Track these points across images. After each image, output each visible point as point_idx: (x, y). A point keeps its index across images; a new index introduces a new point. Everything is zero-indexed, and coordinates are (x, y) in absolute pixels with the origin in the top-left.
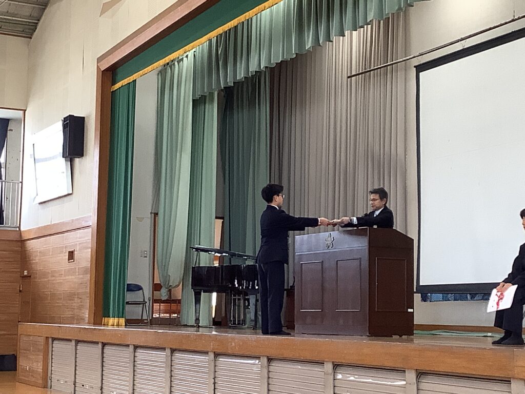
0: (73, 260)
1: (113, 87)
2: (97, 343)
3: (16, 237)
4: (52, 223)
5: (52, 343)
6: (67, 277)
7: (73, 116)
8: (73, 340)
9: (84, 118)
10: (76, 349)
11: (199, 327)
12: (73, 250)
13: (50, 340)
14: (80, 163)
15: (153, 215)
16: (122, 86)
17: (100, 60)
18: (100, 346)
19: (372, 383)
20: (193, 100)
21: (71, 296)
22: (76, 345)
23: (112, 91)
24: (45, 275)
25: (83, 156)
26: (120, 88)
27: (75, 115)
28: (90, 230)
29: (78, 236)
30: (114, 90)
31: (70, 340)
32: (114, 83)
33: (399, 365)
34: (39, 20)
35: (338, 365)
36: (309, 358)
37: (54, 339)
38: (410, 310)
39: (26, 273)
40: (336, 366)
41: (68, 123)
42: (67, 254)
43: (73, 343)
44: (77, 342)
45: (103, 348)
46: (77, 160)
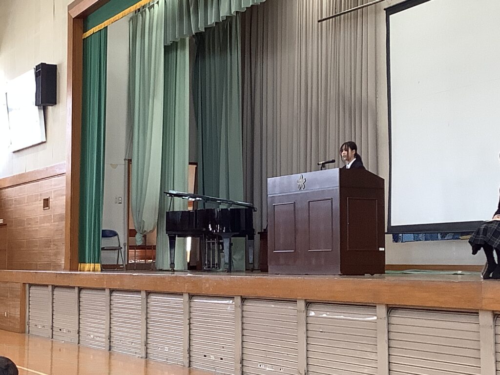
0: (48, 208)
1: (84, 34)
2: (73, 288)
4: (27, 172)
5: (29, 290)
6: (43, 225)
7: (45, 64)
8: (50, 285)
9: (56, 66)
10: (53, 294)
11: (174, 271)
12: (48, 197)
13: (27, 286)
14: (53, 111)
15: (127, 161)
16: (93, 33)
17: (70, 7)
18: (76, 290)
19: (344, 319)
20: (165, 46)
21: (48, 243)
22: (53, 291)
23: (83, 38)
24: (21, 222)
25: (56, 104)
26: (91, 35)
27: (47, 63)
28: (64, 177)
29: (53, 183)
30: (86, 37)
31: (47, 286)
32: (85, 31)
33: (370, 301)
35: (311, 303)
36: (282, 296)
37: (31, 285)
38: (381, 249)
39: (2, 221)
40: (308, 304)
41: (40, 71)
42: (42, 201)
43: (50, 288)
44: (54, 287)
45: (79, 293)
46: (50, 108)
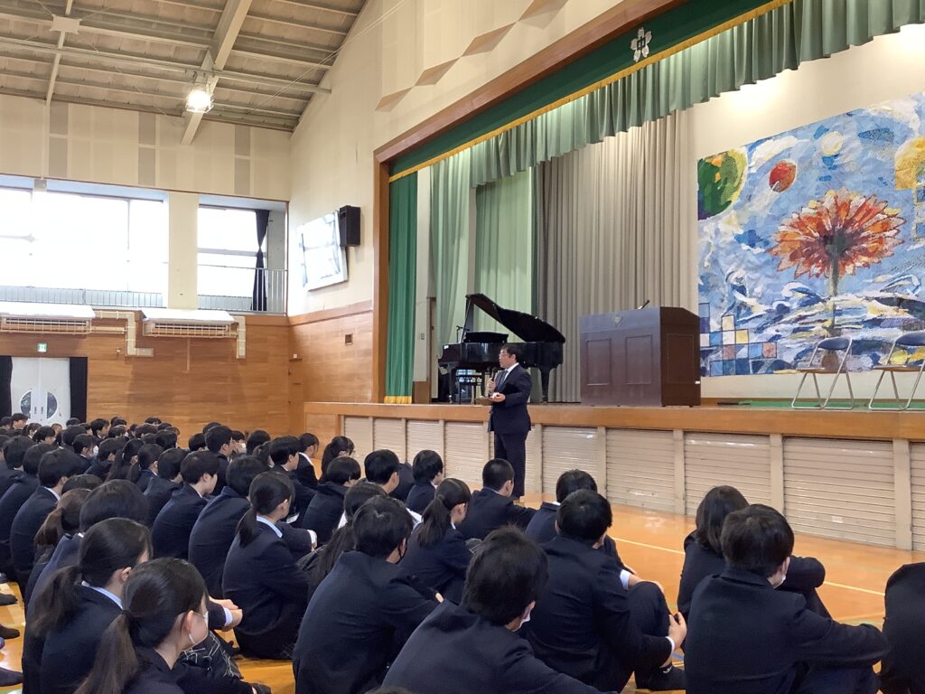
0: (350, 343)
1: (391, 178)
2: (400, 419)
3: (283, 323)
4: (326, 308)
5: (345, 421)
6: (344, 360)
7: (349, 206)
8: (370, 417)
9: (359, 208)
10: (374, 425)
12: (351, 333)
13: (342, 418)
14: (356, 252)
15: (430, 299)
16: (402, 177)
17: (376, 152)
18: (404, 421)
22: (374, 422)
23: (390, 181)
25: (359, 244)
26: (399, 179)
27: (351, 206)
28: (370, 314)
29: (357, 320)
30: (392, 181)
31: (367, 417)
32: (391, 174)
33: (763, 431)
34: (301, 113)
35: (689, 432)
36: (655, 426)
37: (346, 416)
39: (295, 356)
41: (343, 213)
42: (344, 337)
43: (371, 419)
44: (375, 418)
45: (406, 424)
46: (352, 249)
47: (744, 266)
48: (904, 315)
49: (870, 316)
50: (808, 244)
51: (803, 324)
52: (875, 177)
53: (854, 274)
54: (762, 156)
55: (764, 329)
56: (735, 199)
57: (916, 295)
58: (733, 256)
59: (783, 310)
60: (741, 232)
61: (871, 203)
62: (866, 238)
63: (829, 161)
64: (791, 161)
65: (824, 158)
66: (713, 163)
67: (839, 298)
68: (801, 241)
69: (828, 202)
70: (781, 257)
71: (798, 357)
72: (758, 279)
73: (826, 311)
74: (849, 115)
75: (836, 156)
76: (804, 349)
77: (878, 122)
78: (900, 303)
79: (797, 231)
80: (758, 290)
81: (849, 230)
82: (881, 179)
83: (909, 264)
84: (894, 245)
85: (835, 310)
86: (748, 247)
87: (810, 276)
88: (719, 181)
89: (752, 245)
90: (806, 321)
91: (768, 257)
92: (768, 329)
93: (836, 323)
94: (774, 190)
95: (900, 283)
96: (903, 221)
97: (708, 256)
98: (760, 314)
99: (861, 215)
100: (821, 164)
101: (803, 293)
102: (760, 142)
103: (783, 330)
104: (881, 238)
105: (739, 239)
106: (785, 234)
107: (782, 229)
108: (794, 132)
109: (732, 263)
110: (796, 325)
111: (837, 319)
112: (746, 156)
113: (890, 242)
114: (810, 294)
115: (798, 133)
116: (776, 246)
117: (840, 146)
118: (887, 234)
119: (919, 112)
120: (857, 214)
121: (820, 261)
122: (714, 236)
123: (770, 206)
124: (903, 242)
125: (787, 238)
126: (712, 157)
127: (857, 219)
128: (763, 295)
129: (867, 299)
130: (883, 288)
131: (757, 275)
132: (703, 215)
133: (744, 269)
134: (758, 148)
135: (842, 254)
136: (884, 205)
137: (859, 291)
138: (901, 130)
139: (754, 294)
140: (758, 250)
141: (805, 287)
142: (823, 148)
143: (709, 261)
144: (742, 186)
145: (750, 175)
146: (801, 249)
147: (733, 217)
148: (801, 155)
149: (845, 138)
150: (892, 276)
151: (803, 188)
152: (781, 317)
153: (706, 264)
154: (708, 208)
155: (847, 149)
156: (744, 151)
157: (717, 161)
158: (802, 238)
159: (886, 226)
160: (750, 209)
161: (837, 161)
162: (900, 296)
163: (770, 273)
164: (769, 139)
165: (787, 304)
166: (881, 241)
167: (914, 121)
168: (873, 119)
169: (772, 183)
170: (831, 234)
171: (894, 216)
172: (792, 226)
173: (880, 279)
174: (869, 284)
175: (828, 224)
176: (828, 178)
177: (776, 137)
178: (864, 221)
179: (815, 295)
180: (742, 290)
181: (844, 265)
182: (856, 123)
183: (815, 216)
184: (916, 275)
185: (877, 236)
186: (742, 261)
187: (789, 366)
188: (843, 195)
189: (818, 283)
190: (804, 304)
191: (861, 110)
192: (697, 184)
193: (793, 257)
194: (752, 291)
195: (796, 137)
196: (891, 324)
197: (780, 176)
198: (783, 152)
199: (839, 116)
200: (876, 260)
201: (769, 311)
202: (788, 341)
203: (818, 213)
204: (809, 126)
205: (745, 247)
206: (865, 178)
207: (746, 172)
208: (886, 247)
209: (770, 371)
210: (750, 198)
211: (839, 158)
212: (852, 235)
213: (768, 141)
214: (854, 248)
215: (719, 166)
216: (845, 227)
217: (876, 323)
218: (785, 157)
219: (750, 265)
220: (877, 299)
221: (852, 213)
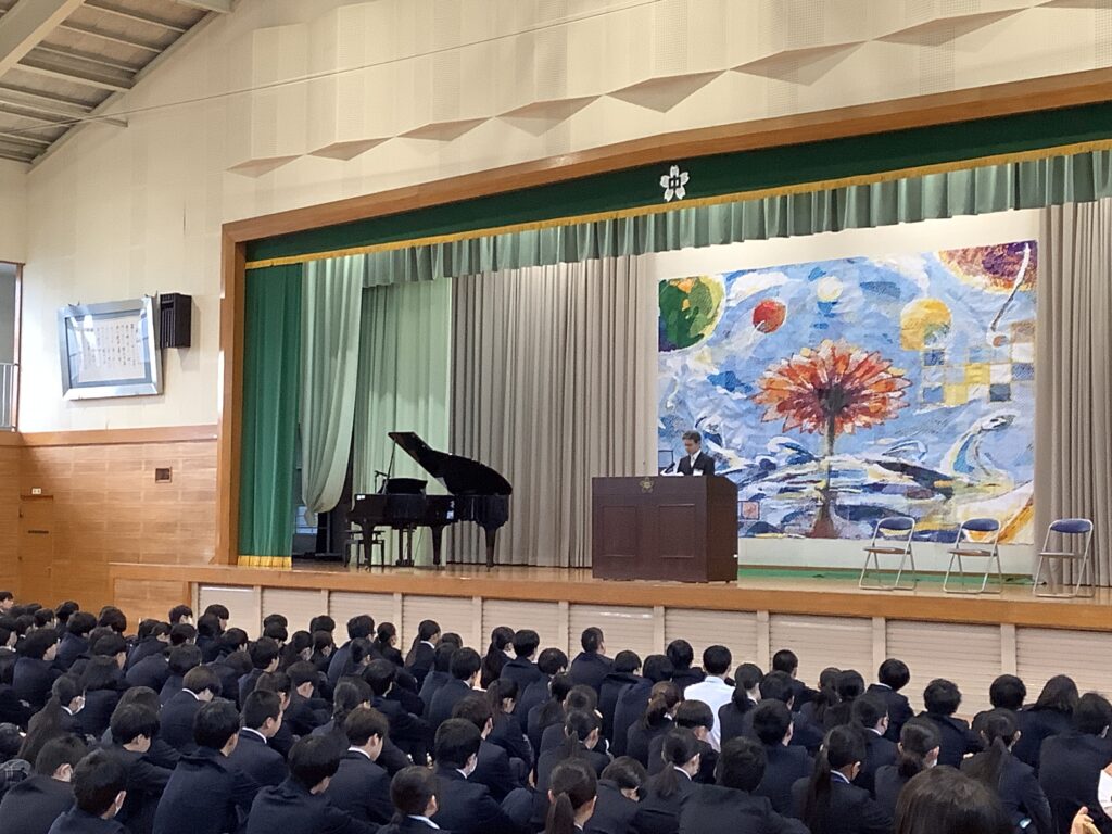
0: (167, 481)
2: (317, 590)
3: (8, 442)
5: (199, 590)
7: (178, 294)
8: (258, 585)
9: (191, 297)
10: (262, 598)
12: (167, 467)
13: (195, 587)
22: (263, 592)
24: (91, 496)
25: (191, 345)
29: (181, 450)
31: (248, 586)
39: (36, 492)
42: (154, 472)
43: (256, 589)
44: (262, 588)
47: (719, 412)
48: (907, 481)
49: (871, 480)
50: (800, 395)
51: (792, 483)
52: (878, 333)
53: (852, 433)
54: (743, 289)
55: (744, 485)
56: (709, 333)
57: (923, 463)
58: (705, 398)
59: (769, 466)
60: (716, 372)
61: (873, 360)
62: (867, 397)
63: (826, 307)
64: (779, 300)
65: (820, 304)
66: (680, 287)
67: (836, 458)
68: (791, 392)
69: (824, 352)
70: (766, 406)
71: (786, 520)
72: (738, 429)
73: (820, 470)
74: (850, 261)
75: (834, 303)
76: (792, 511)
77: (883, 274)
78: (903, 469)
79: (786, 379)
80: (737, 441)
81: (848, 386)
82: (885, 335)
83: (914, 429)
84: (899, 408)
85: (830, 471)
86: (725, 391)
87: (801, 432)
88: (687, 310)
89: (731, 390)
90: (795, 480)
91: (750, 404)
92: (749, 487)
93: (831, 485)
94: (759, 329)
95: (904, 448)
96: (908, 383)
97: (672, 396)
98: (739, 468)
99: (862, 371)
100: (817, 310)
101: (793, 449)
102: (742, 273)
103: (768, 489)
104: (884, 398)
105: (714, 380)
106: (771, 381)
107: (769, 375)
108: (784, 269)
109: (705, 406)
110: (784, 485)
111: (832, 480)
112: (724, 286)
113: (894, 404)
114: (801, 451)
115: (789, 270)
116: (759, 394)
117: (838, 294)
118: (891, 394)
119: (928, 272)
120: (857, 369)
121: (814, 416)
122: (680, 373)
123: (753, 349)
124: (909, 405)
125: (774, 386)
126: (679, 280)
127: (858, 374)
128: (743, 447)
129: (868, 462)
130: (885, 452)
131: (735, 424)
132: (665, 346)
133: (721, 416)
134: (738, 279)
135: (840, 411)
136: (888, 363)
137: (857, 452)
138: (908, 287)
139: (731, 445)
140: (738, 395)
141: (794, 442)
142: (819, 291)
143: (673, 401)
144: (718, 320)
145: (728, 308)
146: (791, 400)
147: (706, 354)
148: (792, 296)
149: (845, 285)
150: (895, 440)
151: (794, 333)
152: (766, 474)
153: (669, 404)
154: (672, 338)
155: (847, 298)
156: (721, 280)
157: (686, 286)
158: (793, 388)
159: (890, 387)
160: (727, 347)
161: (835, 309)
162: (905, 461)
163: (753, 424)
164: (754, 271)
165: (773, 460)
166: (884, 401)
167: (923, 280)
168: (877, 270)
169: (756, 321)
170: (828, 387)
171: (900, 377)
172: (780, 373)
173: (882, 441)
174: (870, 446)
175: (824, 377)
176: (823, 326)
177: (761, 271)
178: (865, 377)
179: (807, 453)
180: (717, 439)
181: (842, 422)
182: (858, 272)
183: (808, 365)
184: (923, 441)
185: (881, 396)
186: (718, 406)
187: (774, 530)
188: (842, 347)
189: (810, 439)
190: (794, 462)
191: (865, 259)
192: (659, 309)
193: (781, 408)
194: (729, 441)
195: (786, 274)
196: (894, 490)
197: (765, 315)
198: (769, 289)
199: (838, 261)
200: (879, 421)
201: (751, 466)
202: (775, 501)
203: (811, 363)
204: (802, 266)
205: (721, 390)
206: (868, 332)
207: (723, 304)
208: (889, 408)
209: (751, 534)
210: (727, 335)
211: (836, 306)
212: (851, 392)
213: (751, 274)
214: (854, 405)
215: (688, 292)
216: (844, 382)
217: (877, 488)
218: (772, 295)
219: (728, 412)
220: (879, 463)
221: (852, 368)
